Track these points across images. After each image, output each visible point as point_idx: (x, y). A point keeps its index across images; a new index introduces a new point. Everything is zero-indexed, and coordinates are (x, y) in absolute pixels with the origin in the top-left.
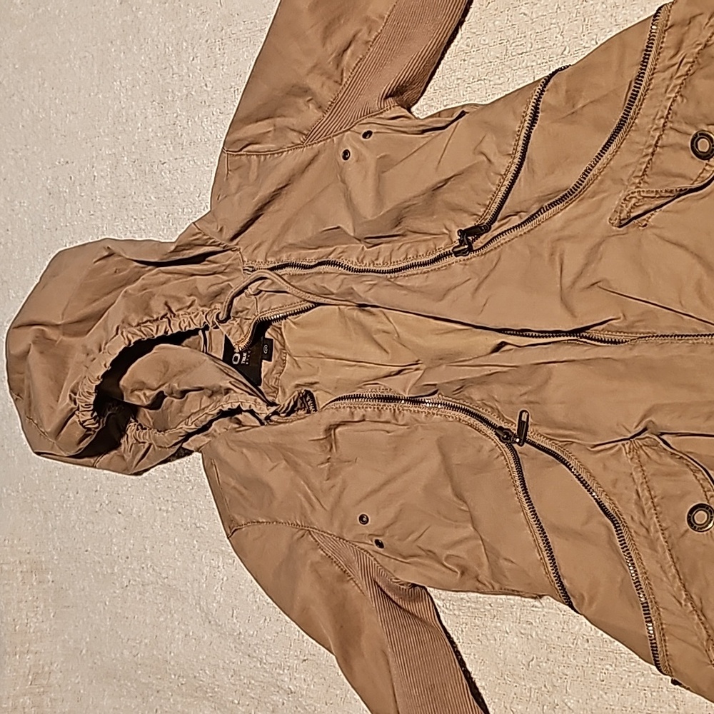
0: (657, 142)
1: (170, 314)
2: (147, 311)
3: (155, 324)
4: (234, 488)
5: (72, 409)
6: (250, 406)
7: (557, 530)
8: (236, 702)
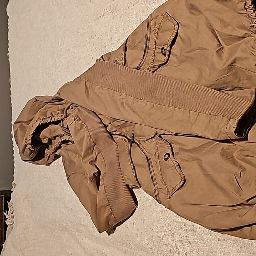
0: (155, 52)
1: (52, 116)
2: (46, 115)
3: (47, 119)
4: (68, 165)
5: (26, 144)
6: (68, 139)
7: (137, 165)
8: (72, 230)
